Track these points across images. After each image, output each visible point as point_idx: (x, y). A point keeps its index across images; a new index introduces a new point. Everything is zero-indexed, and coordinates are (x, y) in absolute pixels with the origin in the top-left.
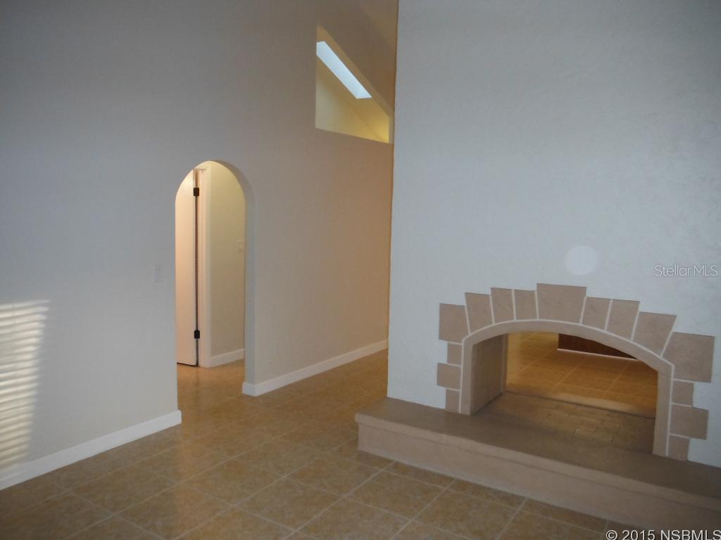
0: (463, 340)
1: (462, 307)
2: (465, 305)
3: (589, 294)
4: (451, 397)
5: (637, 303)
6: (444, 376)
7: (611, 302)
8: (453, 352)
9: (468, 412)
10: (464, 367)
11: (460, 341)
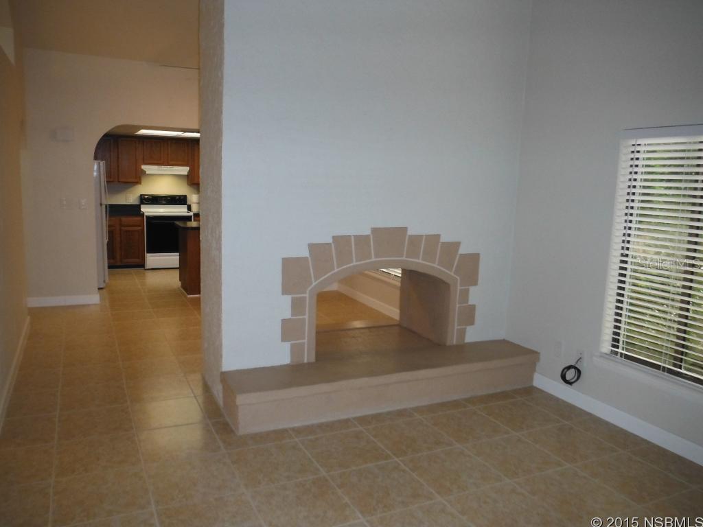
0: (308, 292)
1: (306, 259)
2: (308, 256)
3: (410, 232)
4: (295, 350)
5: (438, 236)
6: (289, 330)
7: (424, 237)
8: (297, 306)
9: (313, 359)
10: (308, 318)
11: (305, 293)
